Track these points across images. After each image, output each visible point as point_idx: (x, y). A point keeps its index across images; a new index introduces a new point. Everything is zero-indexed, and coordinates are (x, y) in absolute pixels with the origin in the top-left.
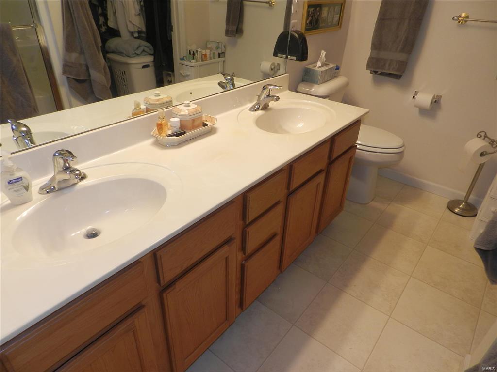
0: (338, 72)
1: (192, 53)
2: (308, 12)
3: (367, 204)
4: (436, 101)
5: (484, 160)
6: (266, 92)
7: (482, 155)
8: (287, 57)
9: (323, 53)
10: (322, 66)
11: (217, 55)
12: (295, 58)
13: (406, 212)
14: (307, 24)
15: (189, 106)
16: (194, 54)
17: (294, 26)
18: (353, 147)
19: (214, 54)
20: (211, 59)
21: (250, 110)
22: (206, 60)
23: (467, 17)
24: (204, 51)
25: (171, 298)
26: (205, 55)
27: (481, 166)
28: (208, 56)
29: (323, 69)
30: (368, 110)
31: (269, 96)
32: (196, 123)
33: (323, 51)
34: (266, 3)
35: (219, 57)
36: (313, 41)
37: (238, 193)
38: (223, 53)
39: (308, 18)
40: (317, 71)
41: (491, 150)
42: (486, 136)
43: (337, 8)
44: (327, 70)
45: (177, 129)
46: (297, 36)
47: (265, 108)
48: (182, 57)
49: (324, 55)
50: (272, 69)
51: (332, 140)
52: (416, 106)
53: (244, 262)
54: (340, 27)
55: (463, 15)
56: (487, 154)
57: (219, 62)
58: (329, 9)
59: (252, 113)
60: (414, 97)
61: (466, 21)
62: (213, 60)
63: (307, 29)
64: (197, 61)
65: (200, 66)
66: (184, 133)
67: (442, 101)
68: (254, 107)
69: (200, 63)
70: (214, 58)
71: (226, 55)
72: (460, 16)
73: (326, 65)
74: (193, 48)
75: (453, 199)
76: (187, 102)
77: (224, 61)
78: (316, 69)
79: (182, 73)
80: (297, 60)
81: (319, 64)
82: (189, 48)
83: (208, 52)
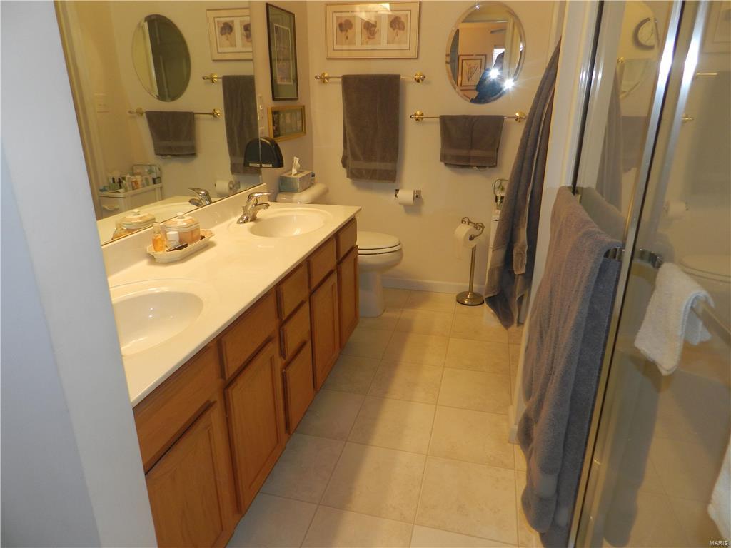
0: (314, 179)
1: (116, 181)
2: (273, 118)
3: (380, 315)
4: (417, 196)
5: (473, 243)
6: (253, 201)
7: (471, 239)
8: (261, 166)
9: (296, 160)
10: (298, 173)
11: (151, 181)
12: (271, 166)
13: (420, 315)
14: (274, 131)
15: (183, 218)
16: (120, 182)
17: (262, 133)
18: (354, 249)
19: (147, 179)
20: (144, 186)
21: (238, 222)
22: (138, 188)
23: (422, 115)
24: (133, 177)
25: (236, 393)
26: (136, 182)
27: (474, 250)
28: (139, 183)
29: (300, 175)
30: (358, 208)
31: (256, 205)
32: (195, 236)
33: (295, 158)
34: (210, 114)
35: (154, 183)
36: (284, 147)
37: (271, 285)
38: (158, 178)
39: (274, 125)
40: (293, 178)
41: (476, 232)
42: (469, 222)
43: (299, 114)
44: (303, 177)
45: (176, 243)
46: (268, 142)
47: (254, 219)
48: (102, 188)
49: (297, 162)
50: (231, 188)
51: (336, 236)
52: (400, 204)
53: (284, 371)
54: (305, 133)
55: (418, 113)
56: (474, 237)
57: (154, 190)
58: (291, 115)
59: (241, 225)
60: (396, 196)
61: (422, 118)
62: (147, 188)
63: (275, 136)
64: (126, 191)
65: (131, 196)
66: (186, 246)
67: (422, 195)
68: (241, 218)
69: (132, 192)
70: (148, 185)
71: (163, 181)
72: (416, 115)
73: (301, 172)
74: (117, 175)
75: (459, 293)
76: (181, 214)
77: (161, 188)
78: (292, 176)
79: (106, 207)
80: (273, 167)
81: (294, 171)
82: (111, 176)
83: (138, 178)
